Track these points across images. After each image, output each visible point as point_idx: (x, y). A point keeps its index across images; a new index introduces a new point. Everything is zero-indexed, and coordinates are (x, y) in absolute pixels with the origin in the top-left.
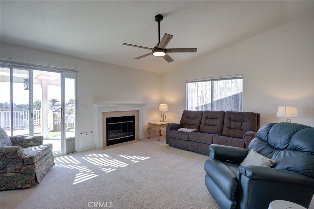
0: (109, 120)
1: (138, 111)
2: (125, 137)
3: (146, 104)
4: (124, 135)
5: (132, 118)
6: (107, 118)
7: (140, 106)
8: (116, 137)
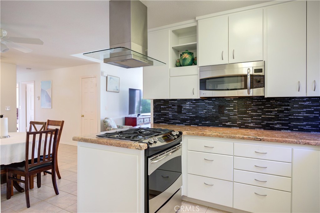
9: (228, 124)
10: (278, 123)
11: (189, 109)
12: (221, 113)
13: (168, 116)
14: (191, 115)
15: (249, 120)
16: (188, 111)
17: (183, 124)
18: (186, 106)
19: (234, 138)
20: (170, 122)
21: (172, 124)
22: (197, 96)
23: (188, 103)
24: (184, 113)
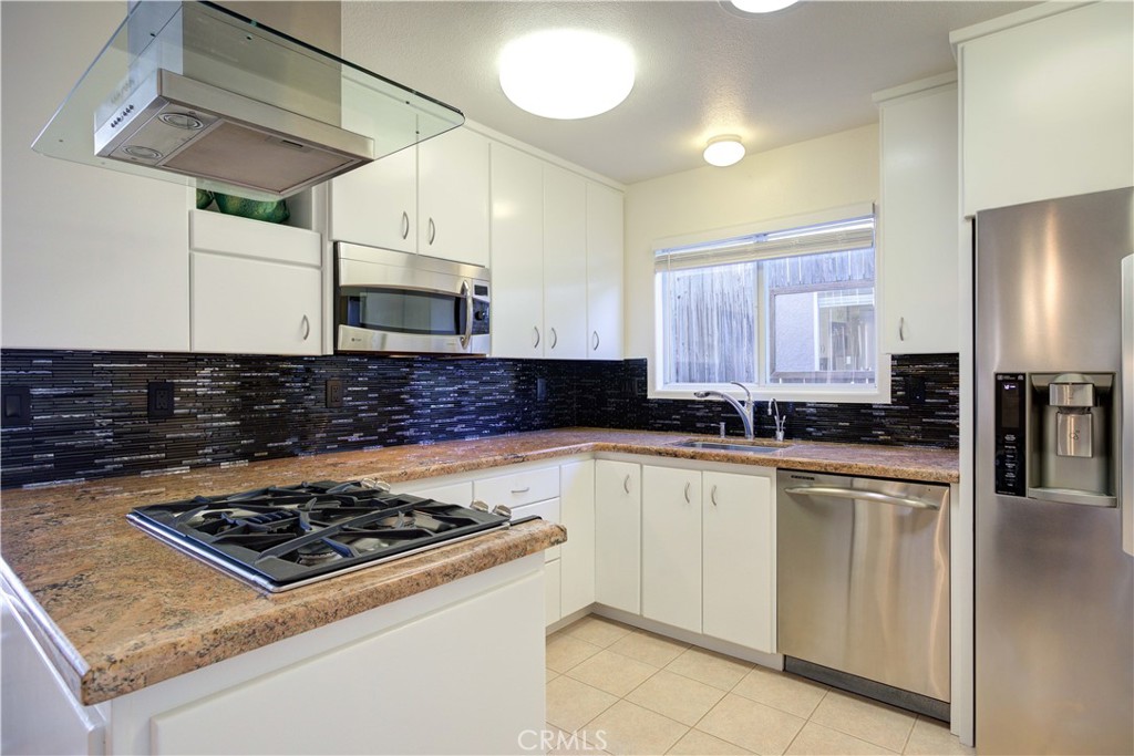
9: (355, 437)
10: (460, 422)
11: (211, 396)
12: (335, 404)
13: (92, 436)
14: (220, 420)
15: (403, 420)
16: (207, 406)
17: (179, 464)
18: (195, 385)
19: (478, 467)
20: (102, 466)
21: (116, 473)
22: (314, 345)
23: (207, 371)
24: (183, 416)
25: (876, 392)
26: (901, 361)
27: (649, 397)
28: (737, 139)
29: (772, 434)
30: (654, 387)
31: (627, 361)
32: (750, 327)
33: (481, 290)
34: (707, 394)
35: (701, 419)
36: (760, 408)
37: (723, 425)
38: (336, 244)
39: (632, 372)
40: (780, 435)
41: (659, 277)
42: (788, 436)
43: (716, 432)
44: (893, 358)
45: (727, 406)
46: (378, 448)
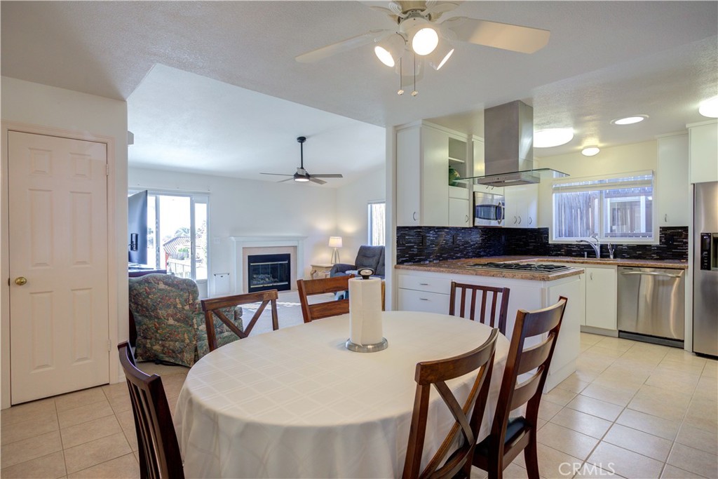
0: (252, 259)
1: (295, 247)
2: (275, 284)
3: (307, 237)
4: (275, 282)
5: (287, 257)
6: (249, 256)
7: (297, 239)
8: (262, 284)
25: (653, 240)
26: (663, 229)
27: (550, 243)
28: (596, 147)
29: (608, 256)
30: (552, 238)
31: (539, 229)
32: (581, 213)
33: (503, 204)
34: (582, 241)
35: (575, 251)
36: (602, 247)
37: (586, 253)
38: (474, 193)
39: (541, 234)
40: (612, 257)
41: (554, 194)
42: (615, 257)
43: (583, 256)
44: (660, 228)
45: (589, 246)
46: (464, 259)
